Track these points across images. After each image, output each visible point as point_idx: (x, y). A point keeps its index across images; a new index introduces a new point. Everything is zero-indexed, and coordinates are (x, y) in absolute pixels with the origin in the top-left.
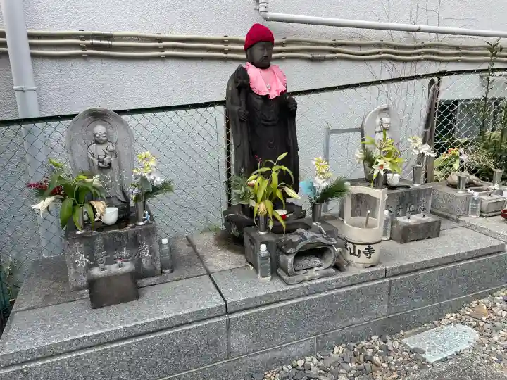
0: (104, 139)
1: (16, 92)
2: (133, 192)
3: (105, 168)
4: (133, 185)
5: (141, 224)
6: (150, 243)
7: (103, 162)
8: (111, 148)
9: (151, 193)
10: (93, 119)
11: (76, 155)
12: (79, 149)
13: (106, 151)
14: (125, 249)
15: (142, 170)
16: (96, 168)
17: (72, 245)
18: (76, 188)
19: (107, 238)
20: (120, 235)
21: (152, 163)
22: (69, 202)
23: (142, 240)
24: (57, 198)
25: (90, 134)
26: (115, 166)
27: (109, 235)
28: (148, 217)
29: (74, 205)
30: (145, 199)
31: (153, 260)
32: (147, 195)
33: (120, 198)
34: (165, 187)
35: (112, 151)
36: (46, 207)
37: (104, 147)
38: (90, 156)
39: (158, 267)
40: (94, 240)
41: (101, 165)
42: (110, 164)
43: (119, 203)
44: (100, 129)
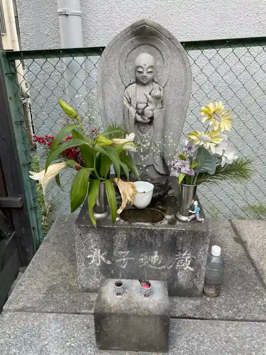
0: (150, 76)
1: (60, 17)
2: (181, 169)
3: (144, 123)
4: (182, 158)
5: (184, 218)
6: (195, 252)
7: (142, 114)
8: (157, 93)
9: (211, 176)
10: (137, 43)
11: (109, 100)
12: (114, 90)
13: (149, 96)
14: (156, 252)
15: (206, 136)
16: (133, 122)
17: (85, 234)
18: (97, 154)
19: (133, 234)
20: (151, 233)
21: (226, 126)
22: (86, 172)
23: (183, 245)
24: (68, 166)
25: (131, 68)
26: (158, 122)
27: (136, 230)
28: (197, 209)
29: (92, 177)
30: (198, 183)
31: (194, 275)
32: (202, 176)
33: (158, 170)
34: (237, 170)
35: (158, 98)
36: (54, 176)
37: (146, 90)
38: (125, 103)
39: (200, 286)
40: (115, 234)
41: (139, 118)
42: (152, 118)
43: (155, 176)
44: (145, 59)
